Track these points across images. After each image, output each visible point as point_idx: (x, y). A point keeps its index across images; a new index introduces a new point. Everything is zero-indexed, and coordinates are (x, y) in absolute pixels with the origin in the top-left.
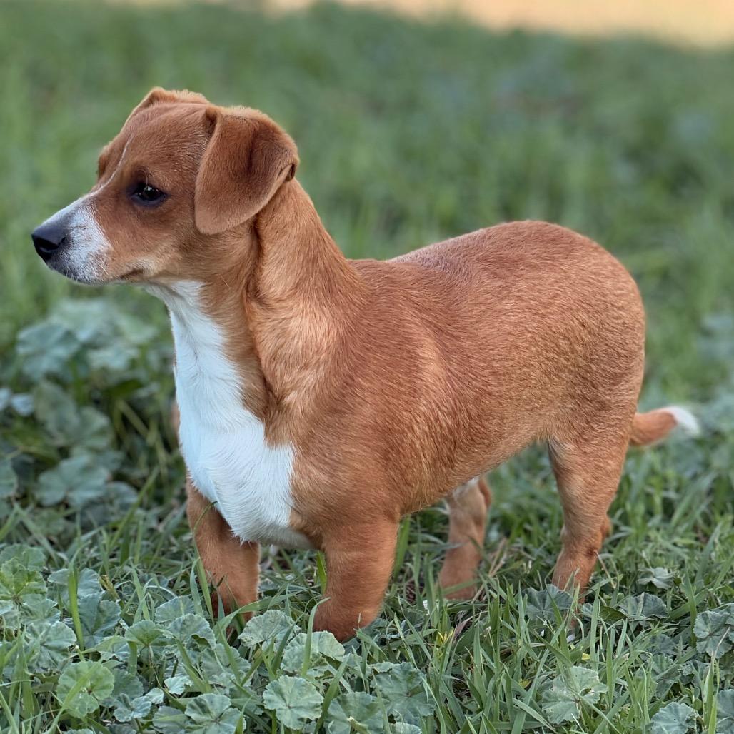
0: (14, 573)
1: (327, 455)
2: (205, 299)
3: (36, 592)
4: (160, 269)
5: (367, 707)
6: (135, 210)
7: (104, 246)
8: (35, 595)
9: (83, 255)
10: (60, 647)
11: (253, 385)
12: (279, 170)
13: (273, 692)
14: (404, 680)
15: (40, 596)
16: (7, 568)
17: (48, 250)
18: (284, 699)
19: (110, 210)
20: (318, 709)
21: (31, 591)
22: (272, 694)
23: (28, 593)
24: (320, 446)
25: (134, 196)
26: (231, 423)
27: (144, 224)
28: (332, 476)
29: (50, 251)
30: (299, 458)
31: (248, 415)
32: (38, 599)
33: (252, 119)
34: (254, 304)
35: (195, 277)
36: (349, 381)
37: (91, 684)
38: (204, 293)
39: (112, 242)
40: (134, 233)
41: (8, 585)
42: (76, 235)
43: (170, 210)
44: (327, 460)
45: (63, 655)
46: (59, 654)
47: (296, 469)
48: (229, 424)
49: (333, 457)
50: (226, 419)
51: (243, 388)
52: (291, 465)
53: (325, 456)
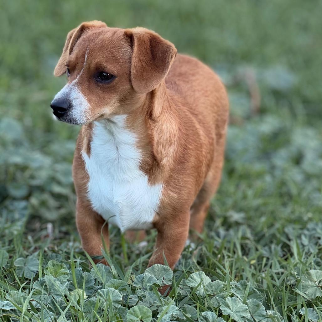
0: (53, 266)
1: (177, 184)
2: (128, 122)
3: (64, 274)
4: (111, 112)
5: (257, 306)
6: (99, 86)
7: (87, 106)
8: (64, 275)
9: (79, 112)
11: (147, 159)
12: (170, 57)
13: (224, 306)
14: (242, 289)
15: (66, 276)
16: (50, 264)
17: (62, 112)
18: (230, 309)
19: (87, 87)
20: (247, 311)
21: (62, 274)
22: (224, 307)
23: (61, 275)
24: (175, 181)
25: (97, 79)
26: (132, 178)
27: (103, 92)
28: (179, 194)
29: (63, 113)
30: (165, 189)
31: (141, 173)
32: (66, 277)
33: (146, 33)
34: (150, 121)
35: (124, 113)
36: (185, 147)
37: (141, 316)
38: (127, 120)
39: (91, 104)
40: (99, 97)
41: (52, 273)
42: (74, 103)
43: (117, 83)
44: (177, 187)
45: (118, 304)
46: (117, 304)
47: (163, 194)
48: (131, 179)
49: (180, 185)
50: (130, 177)
51: (142, 161)
52: (161, 193)
53: (176, 185)
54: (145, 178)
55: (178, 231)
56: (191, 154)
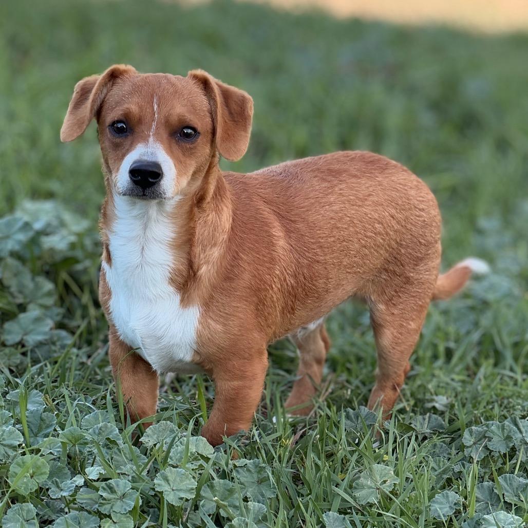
5: (228, 490)
10: (12, 445)
11: (181, 266)
14: (255, 472)
18: (169, 484)
20: (193, 491)
22: (161, 480)
24: (217, 304)
28: (225, 325)
30: (203, 315)
37: (33, 471)
45: (13, 450)
46: (11, 450)
47: (200, 323)
48: (155, 298)
49: (226, 311)
50: (152, 293)
51: (173, 270)
52: (197, 320)
53: (221, 311)
54: (177, 298)
55: (231, 384)
56: (244, 268)
